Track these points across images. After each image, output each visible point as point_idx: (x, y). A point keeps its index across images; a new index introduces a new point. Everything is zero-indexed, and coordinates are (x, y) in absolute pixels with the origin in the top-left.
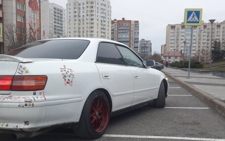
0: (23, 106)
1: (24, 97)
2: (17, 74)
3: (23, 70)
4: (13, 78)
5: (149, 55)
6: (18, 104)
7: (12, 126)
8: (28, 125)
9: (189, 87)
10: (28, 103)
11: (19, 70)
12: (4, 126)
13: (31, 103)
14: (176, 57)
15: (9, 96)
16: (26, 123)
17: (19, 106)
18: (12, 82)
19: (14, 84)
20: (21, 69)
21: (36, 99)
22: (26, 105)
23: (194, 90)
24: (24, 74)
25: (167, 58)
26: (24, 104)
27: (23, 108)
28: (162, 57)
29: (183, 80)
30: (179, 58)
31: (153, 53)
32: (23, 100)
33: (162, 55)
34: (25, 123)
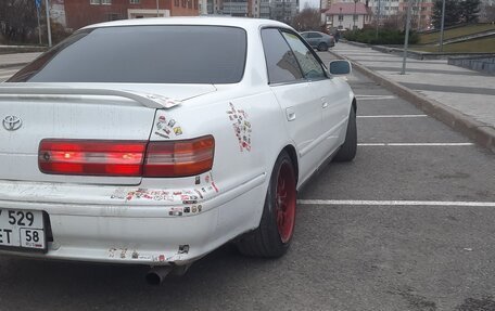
0: (180, 214)
1: (176, 191)
2: (155, 138)
3: (169, 128)
4: (147, 147)
5: (294, 11)
6: (169, 209)
7: (147, 256)
8: (187, 252)
9: (414, 97)
10: (190, 206)
11: (159, 127)
12: (128, 258)
13: (197, 205)
14: (355, 17)
15: (136, 189)
16: (184, 249)
17: (171, 213)
18: (145, 158)
19: (150, 162)
20: (164, 125)
21: (203, 194)
22: (187, 210)
23: (430, 104)
24: (173, 137)
25: (336, 18)
26: (183, 207)
27: (179, 218)
28: (323, 15)
29: (394, 78)
30: (361, 19)
31: (301, 8)
32: (178, 199)
33: (323, 11)
34: (181, 248)
